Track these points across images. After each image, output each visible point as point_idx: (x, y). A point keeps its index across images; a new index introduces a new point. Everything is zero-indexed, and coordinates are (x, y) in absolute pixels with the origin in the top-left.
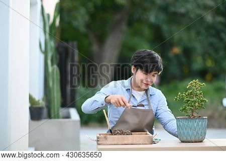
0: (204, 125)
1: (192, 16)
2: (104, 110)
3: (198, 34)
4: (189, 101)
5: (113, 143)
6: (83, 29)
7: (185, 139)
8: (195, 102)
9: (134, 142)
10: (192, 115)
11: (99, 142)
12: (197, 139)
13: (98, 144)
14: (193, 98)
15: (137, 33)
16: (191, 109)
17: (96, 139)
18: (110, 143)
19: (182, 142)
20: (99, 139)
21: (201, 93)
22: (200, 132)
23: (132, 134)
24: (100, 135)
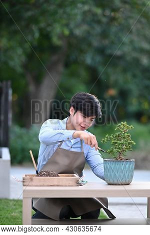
0: (131, 167)
1: (128, 58)
2: (31, 151)
3: (134, 76)
4: (116, 143)
5: (39, 185)
6: (19, 69)
7: (111, 181)
8: (122, 144)
9: (60, 184)
10: (120, 157)
11: (25, 184)
12: (124, 182)
13: (24, 185)
14: (121, 140)
15: (73, 75)
16: (118, 151)
17: (22, 180)
18: (36, 185)
19: (109, 184)
20: (24, 181)
21: (129, 136)
22: (127, 175)
23: (58, 176)
24: (26, 176)
